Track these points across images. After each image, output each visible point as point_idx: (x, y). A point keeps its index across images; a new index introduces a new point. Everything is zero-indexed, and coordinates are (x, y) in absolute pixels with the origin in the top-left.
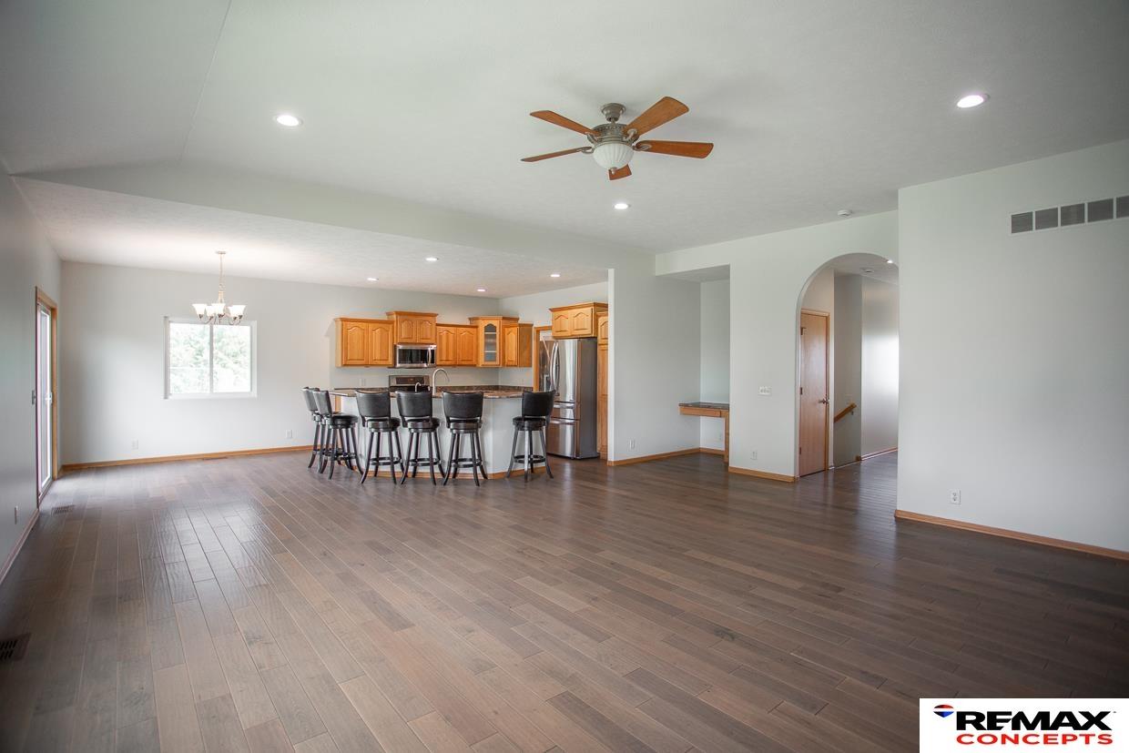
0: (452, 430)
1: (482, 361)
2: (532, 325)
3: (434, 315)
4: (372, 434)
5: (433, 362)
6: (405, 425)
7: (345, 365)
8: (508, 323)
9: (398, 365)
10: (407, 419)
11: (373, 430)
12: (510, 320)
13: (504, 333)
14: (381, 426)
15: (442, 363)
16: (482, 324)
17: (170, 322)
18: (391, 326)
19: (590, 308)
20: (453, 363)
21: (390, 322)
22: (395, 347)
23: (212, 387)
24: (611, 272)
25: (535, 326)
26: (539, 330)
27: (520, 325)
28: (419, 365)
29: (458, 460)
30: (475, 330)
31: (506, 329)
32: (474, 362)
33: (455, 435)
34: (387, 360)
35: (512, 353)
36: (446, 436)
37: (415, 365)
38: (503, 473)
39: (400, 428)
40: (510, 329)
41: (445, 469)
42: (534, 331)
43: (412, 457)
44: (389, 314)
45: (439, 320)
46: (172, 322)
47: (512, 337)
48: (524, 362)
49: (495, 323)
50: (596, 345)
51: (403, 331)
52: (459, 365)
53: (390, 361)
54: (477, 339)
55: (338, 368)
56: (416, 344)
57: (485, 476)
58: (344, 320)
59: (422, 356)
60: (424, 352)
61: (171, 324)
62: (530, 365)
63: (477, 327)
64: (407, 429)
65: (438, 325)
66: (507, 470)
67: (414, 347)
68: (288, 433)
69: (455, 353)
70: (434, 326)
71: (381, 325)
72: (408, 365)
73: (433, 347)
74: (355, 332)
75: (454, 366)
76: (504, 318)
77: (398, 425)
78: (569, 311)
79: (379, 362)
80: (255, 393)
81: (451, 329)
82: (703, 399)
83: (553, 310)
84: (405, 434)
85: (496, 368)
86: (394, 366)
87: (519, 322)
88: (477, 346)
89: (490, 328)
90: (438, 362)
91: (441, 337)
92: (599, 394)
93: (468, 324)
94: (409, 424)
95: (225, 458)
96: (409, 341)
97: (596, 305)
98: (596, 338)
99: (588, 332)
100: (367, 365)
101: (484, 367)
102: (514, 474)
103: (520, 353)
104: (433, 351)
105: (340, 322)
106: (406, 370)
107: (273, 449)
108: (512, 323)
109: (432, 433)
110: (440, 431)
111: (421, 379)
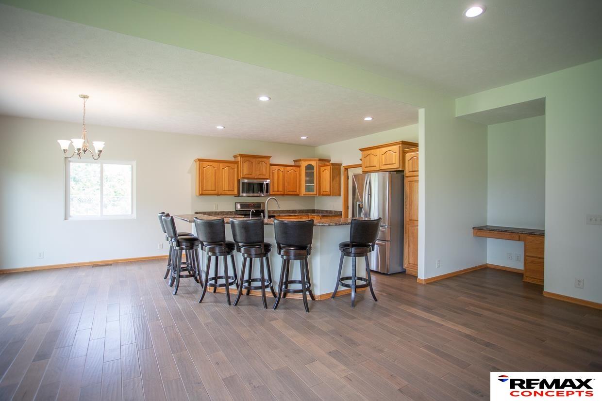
0: (282, 256)
1: (303, 192)
2: (340, 165)
3: (268, 157)
4: (210, 257)
5: (267, 192)
6: (239, 250)
7: (202, 194)
8: (323, 163)
9: (241, 194)
10: (240, 244)
11: (210, 254)
12: (324, 161)
13: (320, 170)
14: (217, 251)
15: (274, 193)
16: (304, 164)
17: (70, 161)
18: (236, 165)
19: (398, 146)
20: (282, 193)
21: (236, 163)
22: (239, 181)
23: (102, 210)
24: (422, 112)
25: (343, 165)
26: (346, 169)
27: (333, 164)
28: (258, 195)
29: (288, 282)
30: (299, 168)
31: (321, 168)
32: (298, 192)
33: (285, 260)
34: (233, 191)
35: (326, 186)
36: (277, 261)
37: (255, 195)
38: (330, 294)
39: (235, 252)
40: (324, 168)
41: (277, 290)
42: (342, 169)
43: (246, 277)
44: (235, 157)
45: (272, 161)
46: (73, 162)
47: (327, 174)
48: (335, 192)
49: (314, 163)
50: (403, 177)
51: (245, 169)
52: (286, 195)
53: (236, 192)
54: (300, 175)
55: (197, 196)
56: (255, 179)
57: (313, 297)
58: (200, 160)
59: (260, 188)
60: (261, 185)
61: (71, 163)
62: (340, 195)
63: (299, 167)
64: (241, 254)
65: (271, 165)
66: (333, 291)
67: (255, 181)
68: (160, 245)
69: (284, 185)
70: (268, 165)
71: (229, 165)
72: (251, 195)
73: (268, 181)
74: (209, 170)
75: (283, 195)
76: (320, 160)
77: (233, 249)
78: (378, 150)
79: (227, 192)
80: (134, 216)
81: (282, 168)
82: (490, 223)
83: (362, 150)
84: (240, 257)
85: (313, 197)
86: (239, 195)
87: (331, 163)
88: (300, 181)
89: (310, 167)
90: (271, 192)
91: (273, 173)
92: (406, 219)
93: (293, 164)
94: (242, 250)
95: (111, 265)
96: (250, 176)
97: (404, 143)
98: (403, 171)
99: (396, 166)
100: (218, 195)
101: (305, 196)
102: (339, 294)
103: (332, 187)
104: (267, 184)
105: (198, 162)
106: (247, 198)
107: (148, 258)
108: (327, 163)
109: (264, 259)
110: (272, 255)
111: (259, 205)
